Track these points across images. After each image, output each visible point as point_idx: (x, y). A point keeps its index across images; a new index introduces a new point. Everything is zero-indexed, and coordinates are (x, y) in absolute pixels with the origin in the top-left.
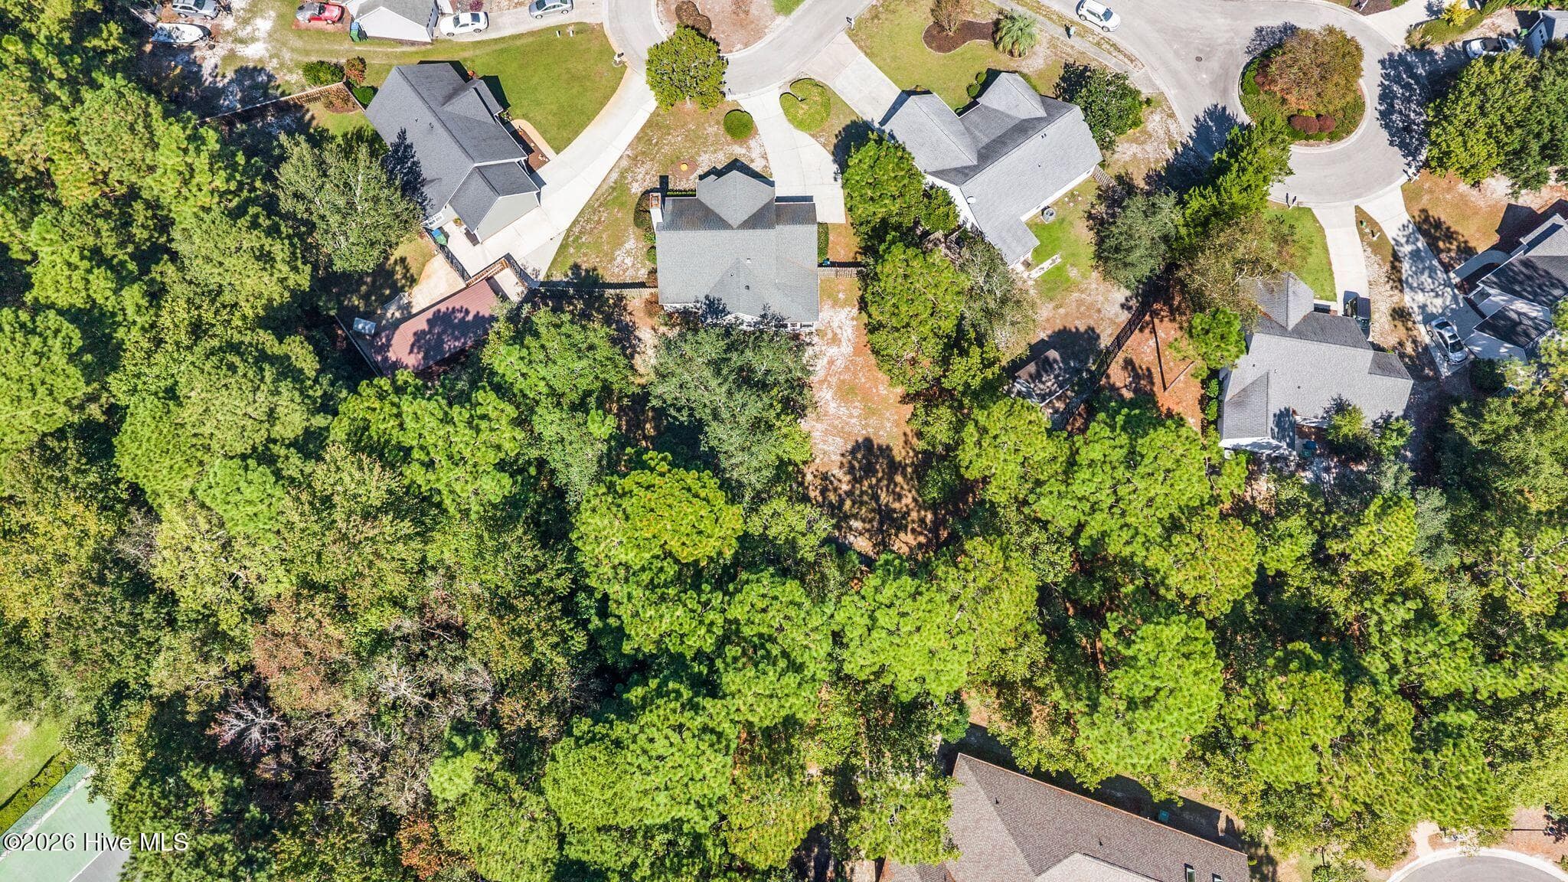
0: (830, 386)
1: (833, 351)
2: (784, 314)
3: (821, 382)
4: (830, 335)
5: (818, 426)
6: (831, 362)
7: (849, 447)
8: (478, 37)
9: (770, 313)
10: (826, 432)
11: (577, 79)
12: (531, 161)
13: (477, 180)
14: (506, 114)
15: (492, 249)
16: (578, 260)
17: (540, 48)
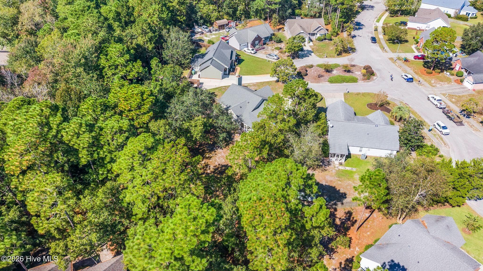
2: (245, 121)
5: (223, 154)
7: (223, 164)
8: (250, 54)
9: (241, 117)
11: (261, 69)
12: (231, 73)
13: (210, 61)
14: (237, 65)
15: (201, 80)
16: (216, 92)
17: (261, 61)
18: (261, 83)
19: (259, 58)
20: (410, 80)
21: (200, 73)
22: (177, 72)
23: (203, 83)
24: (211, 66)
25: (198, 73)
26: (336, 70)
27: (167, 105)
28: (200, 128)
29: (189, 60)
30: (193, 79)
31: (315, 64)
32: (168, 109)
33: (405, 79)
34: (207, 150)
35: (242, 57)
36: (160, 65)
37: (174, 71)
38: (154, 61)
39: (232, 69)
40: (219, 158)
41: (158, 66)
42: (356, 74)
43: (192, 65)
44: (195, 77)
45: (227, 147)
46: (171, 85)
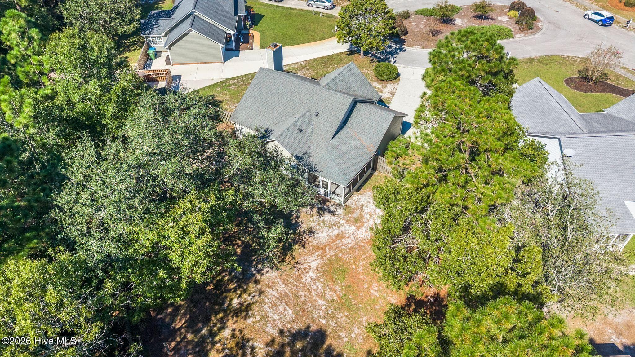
0: (322, 256)
1: (350, 229)
2: (319, 167)
3: (317, 248)
4: (356, 215)
5: (281, 286)
6: (340, 237)
7: (295, 328)
9: (306, 160)
10: (283, 297)
11: (305, 28)
12: (242, 46)
13: (190, 20)
14: (251, 26)
15: (175, 70)
16: (216, 95)
17: (299, 15)
18: (316, 60)
19: (293, 9)
20: (607, 22)
21: (168, 53)
22: (96, 49)
23: (180, 76)
24: (194, 32)
25: (164, 55)
26: (460, 18)
27: (59, 174)
28: (200, 243)
29: (135, 24)
30: (153, 68)
31: (412, 10)
32: (60, 191)
33: (596, 22)
34: (231, 280)
35: (257, 10)
36: (34, 33)
37: (83, 48)
38: (11, 23)
39: (241, 37)
40: (274, 304)
41: (31, 40)
42: (500, 21)
43: (146, 37)
44: (158, 65)
45: (288, 258)
46: (82, 92)
